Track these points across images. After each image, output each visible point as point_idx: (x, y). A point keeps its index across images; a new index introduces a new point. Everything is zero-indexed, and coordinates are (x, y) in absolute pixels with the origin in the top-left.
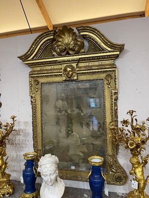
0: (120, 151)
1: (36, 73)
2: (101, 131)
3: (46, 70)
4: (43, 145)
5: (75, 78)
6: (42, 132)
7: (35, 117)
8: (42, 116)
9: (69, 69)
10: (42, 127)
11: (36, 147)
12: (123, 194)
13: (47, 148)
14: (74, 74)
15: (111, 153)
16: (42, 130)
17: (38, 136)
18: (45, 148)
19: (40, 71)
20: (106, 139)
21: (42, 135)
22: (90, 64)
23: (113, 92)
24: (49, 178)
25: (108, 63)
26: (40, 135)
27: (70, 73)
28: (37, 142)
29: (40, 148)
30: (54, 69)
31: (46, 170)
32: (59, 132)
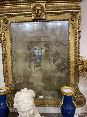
0: (80, 81)
1: (5, 11)
2: (66, 65)
3: (15, 9)
4: (14, 80)
5: (44, 17)
6: (12, 68)
7: (6, 54)
8: (12, 54)
9: (38, 8)
10: (12, 63)
11: (7, 82)
12: (81, 114)
13: (17, 82)
14: (43, 13)
15: (73, 83)
16: (12, 66)
17: (8, 72)
18: (15, 82)
19: (9, 9)
20: (70, 72)
21: (12, 70)
22: (58, 5)
23: (78, 31)
24: (28, 115)
25: (73, 5)
26: (11, 71)
27: (40, 12)
28: (7, 77)
29: (10, 82)
30: (23, 9)
31: (24, 106)
32: (29, 68)
